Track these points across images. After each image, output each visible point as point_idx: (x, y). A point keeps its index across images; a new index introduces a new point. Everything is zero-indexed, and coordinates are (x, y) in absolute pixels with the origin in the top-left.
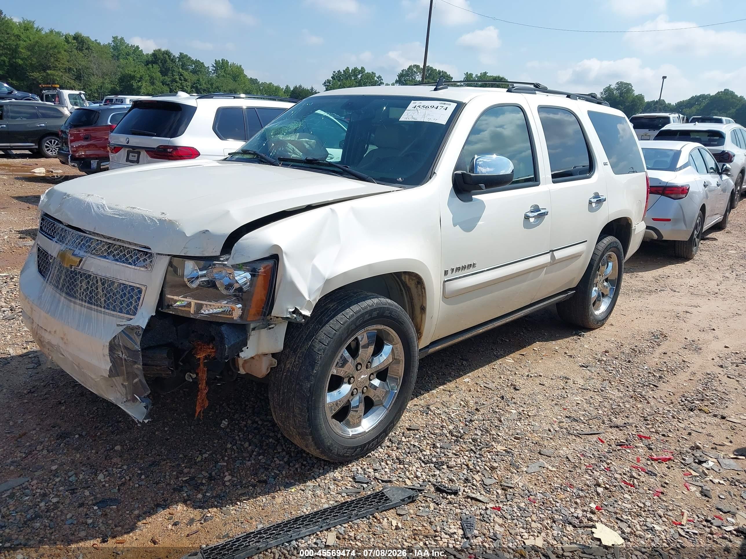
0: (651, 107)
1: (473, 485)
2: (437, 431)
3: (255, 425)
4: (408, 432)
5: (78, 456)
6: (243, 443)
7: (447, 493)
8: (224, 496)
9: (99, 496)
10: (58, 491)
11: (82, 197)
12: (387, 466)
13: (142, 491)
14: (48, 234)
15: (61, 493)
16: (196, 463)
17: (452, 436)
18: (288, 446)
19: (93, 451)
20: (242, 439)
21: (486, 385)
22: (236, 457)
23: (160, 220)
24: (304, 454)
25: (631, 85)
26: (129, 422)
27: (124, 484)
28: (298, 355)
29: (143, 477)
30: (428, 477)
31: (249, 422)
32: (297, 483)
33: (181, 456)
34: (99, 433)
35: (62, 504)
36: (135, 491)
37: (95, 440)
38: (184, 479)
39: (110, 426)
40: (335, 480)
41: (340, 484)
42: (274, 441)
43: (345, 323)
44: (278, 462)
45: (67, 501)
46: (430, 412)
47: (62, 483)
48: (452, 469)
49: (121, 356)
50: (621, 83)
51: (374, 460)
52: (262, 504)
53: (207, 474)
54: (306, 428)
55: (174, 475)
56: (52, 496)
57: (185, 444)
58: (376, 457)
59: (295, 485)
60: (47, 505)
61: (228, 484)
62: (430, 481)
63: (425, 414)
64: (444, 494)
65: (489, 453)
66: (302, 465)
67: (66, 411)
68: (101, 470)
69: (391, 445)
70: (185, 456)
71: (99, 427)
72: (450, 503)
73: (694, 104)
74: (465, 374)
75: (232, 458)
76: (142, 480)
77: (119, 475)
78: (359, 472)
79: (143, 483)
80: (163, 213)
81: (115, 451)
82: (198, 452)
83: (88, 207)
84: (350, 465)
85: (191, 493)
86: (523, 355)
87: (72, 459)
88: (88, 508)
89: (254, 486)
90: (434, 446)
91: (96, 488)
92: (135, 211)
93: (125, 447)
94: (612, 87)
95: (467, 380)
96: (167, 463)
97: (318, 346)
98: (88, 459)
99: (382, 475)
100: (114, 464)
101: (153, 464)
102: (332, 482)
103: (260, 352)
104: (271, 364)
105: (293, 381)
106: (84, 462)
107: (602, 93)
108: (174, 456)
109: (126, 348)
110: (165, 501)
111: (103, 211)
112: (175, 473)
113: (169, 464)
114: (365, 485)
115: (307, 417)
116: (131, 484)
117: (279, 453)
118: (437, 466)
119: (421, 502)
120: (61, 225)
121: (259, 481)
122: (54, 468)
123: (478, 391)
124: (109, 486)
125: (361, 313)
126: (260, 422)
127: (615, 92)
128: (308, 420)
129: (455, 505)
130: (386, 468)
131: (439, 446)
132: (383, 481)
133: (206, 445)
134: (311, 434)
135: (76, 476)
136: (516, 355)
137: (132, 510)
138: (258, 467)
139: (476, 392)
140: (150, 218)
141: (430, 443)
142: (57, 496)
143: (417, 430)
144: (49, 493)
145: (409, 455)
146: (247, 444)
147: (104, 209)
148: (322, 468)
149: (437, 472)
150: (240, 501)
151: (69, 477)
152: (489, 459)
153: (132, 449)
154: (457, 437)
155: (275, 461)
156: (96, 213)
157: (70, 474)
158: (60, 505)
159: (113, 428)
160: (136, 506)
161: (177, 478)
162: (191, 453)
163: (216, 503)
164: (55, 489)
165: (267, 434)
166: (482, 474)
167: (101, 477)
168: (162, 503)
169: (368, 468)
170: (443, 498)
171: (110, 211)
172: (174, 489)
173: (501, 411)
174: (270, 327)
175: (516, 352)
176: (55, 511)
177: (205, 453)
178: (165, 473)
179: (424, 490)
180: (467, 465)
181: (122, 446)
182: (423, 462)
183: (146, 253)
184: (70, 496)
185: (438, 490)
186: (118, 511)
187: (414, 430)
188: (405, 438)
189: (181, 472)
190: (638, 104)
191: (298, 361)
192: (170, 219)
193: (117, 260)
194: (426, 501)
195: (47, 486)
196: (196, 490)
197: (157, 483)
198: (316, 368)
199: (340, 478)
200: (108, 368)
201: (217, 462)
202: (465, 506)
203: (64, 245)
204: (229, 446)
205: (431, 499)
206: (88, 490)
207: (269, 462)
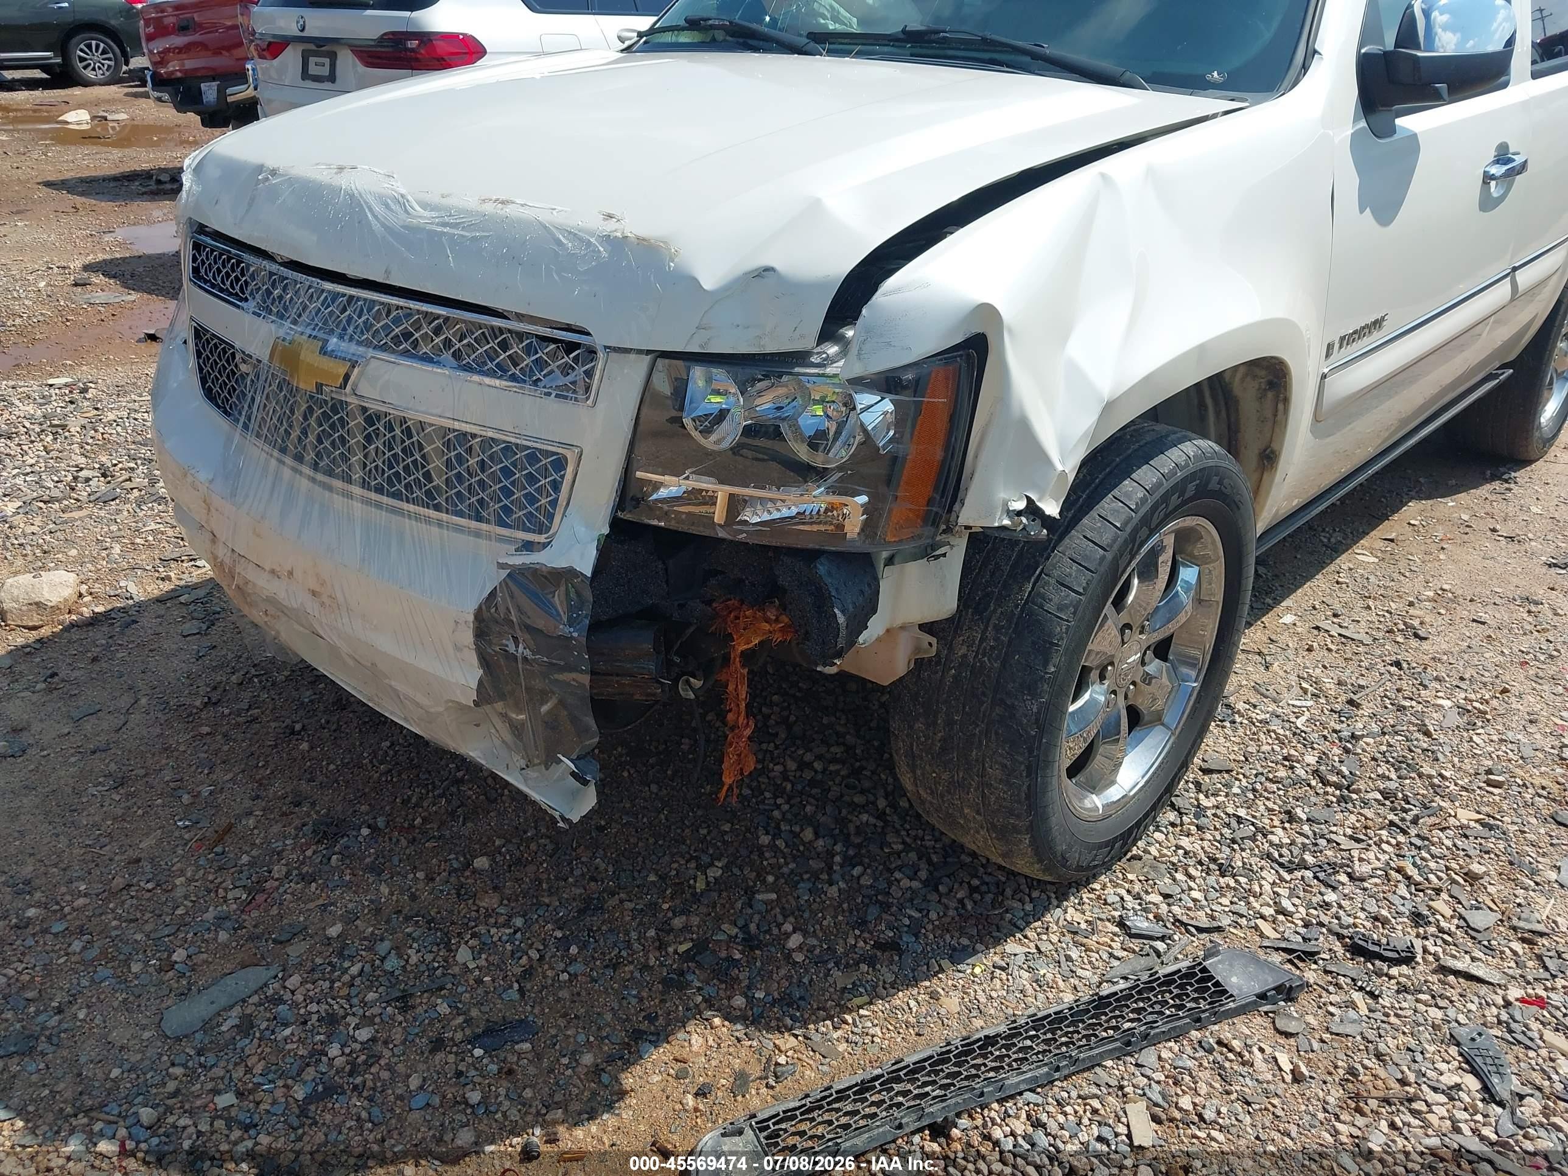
1: (1441, 930)
2: (1282, 773)
3: (808, 775)
4: (1206, 778)
5: (385, 890)
6: (797, 829)
7: (1384, 959)
8: (801, 998)
9: (474, 1013)
10: (364, 1004)
11: (322, 175)
12: (1192, 884)
13: (583, 993)
14: (221, 290)
15: (376, 1010)
16: (696, 898)
17: (1324, 784)
18: (913, 833)
19: (420, 875)
20: (789, 816)
21: (1343, 632)
22: (792, 871)
23: (607, 239)
24: (963, 857)
26: (485, 779)
27: (531, 974)
28: (994, 621)
29: (574, 950)
30: (1312, 911)
31: (792, 765)
32: (979, 946)
33: (652, 878)
34: (418, 821)
35: (386, 1043)
36: (564, 994)
37: (414, 839)
38: (682, 948)
39: (440, 796)
40: (1075, 933)
41: (1091, 942)
42: (872, 820)
43: (1126, 523)
44: (905, 883)
45: (398, 1035)
46: (1238, 719)
47: (371, 979)
48: (1366, 885)
49: (512, 648)
51: (1154, 868)
52: (912, 1020)
53: (736, 930)
54: (1018, 817)
55: (652, 937)
56: (353, 1021)
57: (651, 840)
58: (1155, 858)
59: (975, 952)
60: (347, 1050)
61: (799, 957)
62: (1321, 924)
63: (1227, 724)
64: (1377, 963)
65: (1442, 830)
66: (973, 890)
67: (314, 754)
68: (459, 935)
69: (1178, 822)
70: (663, 878)
71: (414, 800)
72: (1403, 989)
74: (1277, 602)
75: (783, 874)
76: (573, 960)
77: (508, 947)
78: (1129, 905)
79: (577, 968)
80: (610, 216)
81: (474, 871)
82: (693, 865)
83: (354, 204)
84: (1096, 886)
85: (712, 991)
86: (1392, 540)
87: (371, 901)
88: (456, 1054)
89: (872, 962)
90: (1291, 817)
91: (460, 989)
92: (509, 210)
93: (498, 858)
95: (1288, 619)
96: (621, 901)
97: (1056, 598)
98: (413, 898)
99: (1189, 909)
100: (488, 916)
101: (589, 906)
102: (1068, 938)
103: (899, 622)
104: (917, 649)
105: (984, 694)
106: (405, 911)
108: (634, 879)
109: (528, 629)
110: (651, 1018)
111: (403, 216)
112: (652, 933)
113: (629, 905)
114: (1161, 946)
115: (1025, 787)
116: (549, 973)
117: (899, 854)
118: (1322, 875)
119: (1327, 991)
120: (265, 263)
121: (879, 946)
122: (334, 931)
123: (1329, 650)
124: (493, 981)
125: (1162, 491)
126: (818, 766)
128: (1028, 797)
129: (1421, 996)
130: (1191, 889)
131: (1304, 817)
132: (1200, 930)
133: (703, 840)
134: (1031, 829)
135: (400, 956)
136: (1374, 539)
137: (573, 1053)
138: (859, 900)
139: (1326, 653)
140: (572, 235)
141: (1276, 807)
142: (366, 1021)
143: (1228, 772)
144: (342, 1012)
145: (1236, 846)
146: (808, 834)
147: (406, 211)
148: (1027, 899)
149: (1331, 897)
150: (850, 1011)
151: (383, 959)
152: (1448, 848)
153: (519, 860)
154: (1338, 786)
155: (898, 881)
156: (383, 225)
157: (383, 947)
158: (379, 1047)
159: (448, 802)
160: (582, 1038)
161: (662, 946)
162: (675, 866)
163: (789, 1022)
164: (355, 1001)
165: (846, 798)
166: (1451, 896)
167: (463, 955)
168: (645, 1025)
169: (1147, 893)
170: (1379, 974)
171: (426, 214)
172: (667, 983)
173: (1414, 703)
174: (937, 553)
175: (1373, 534)
176: (373, 1070)
177: (712, 865)
178: (627, 933)
179: (1318, 953)
180: (1399, 870)
181: (492, 856)
182: (1281, 865)
183: (571, 347)
184: (400, 1018)
185: (1357, 950)
186: (539, 1057)
187: (1220, 772)
188: (1207, 797)
189: (665, 928)
191: (996, 639)
192: (643, 232)
193: (468, 368)
194: (1338, 986)
195: (331, 988)
196: (722, 982)
197: (615, 967)
198: (1056, 660)
199: (1083, 926)
200: (474, 685)
201: (750, 893)
202: (1448, 998)
203: (287, 324)
204: (765, 840)
205: (1349, 981)
206: (442, 997)
207: (883, 885)
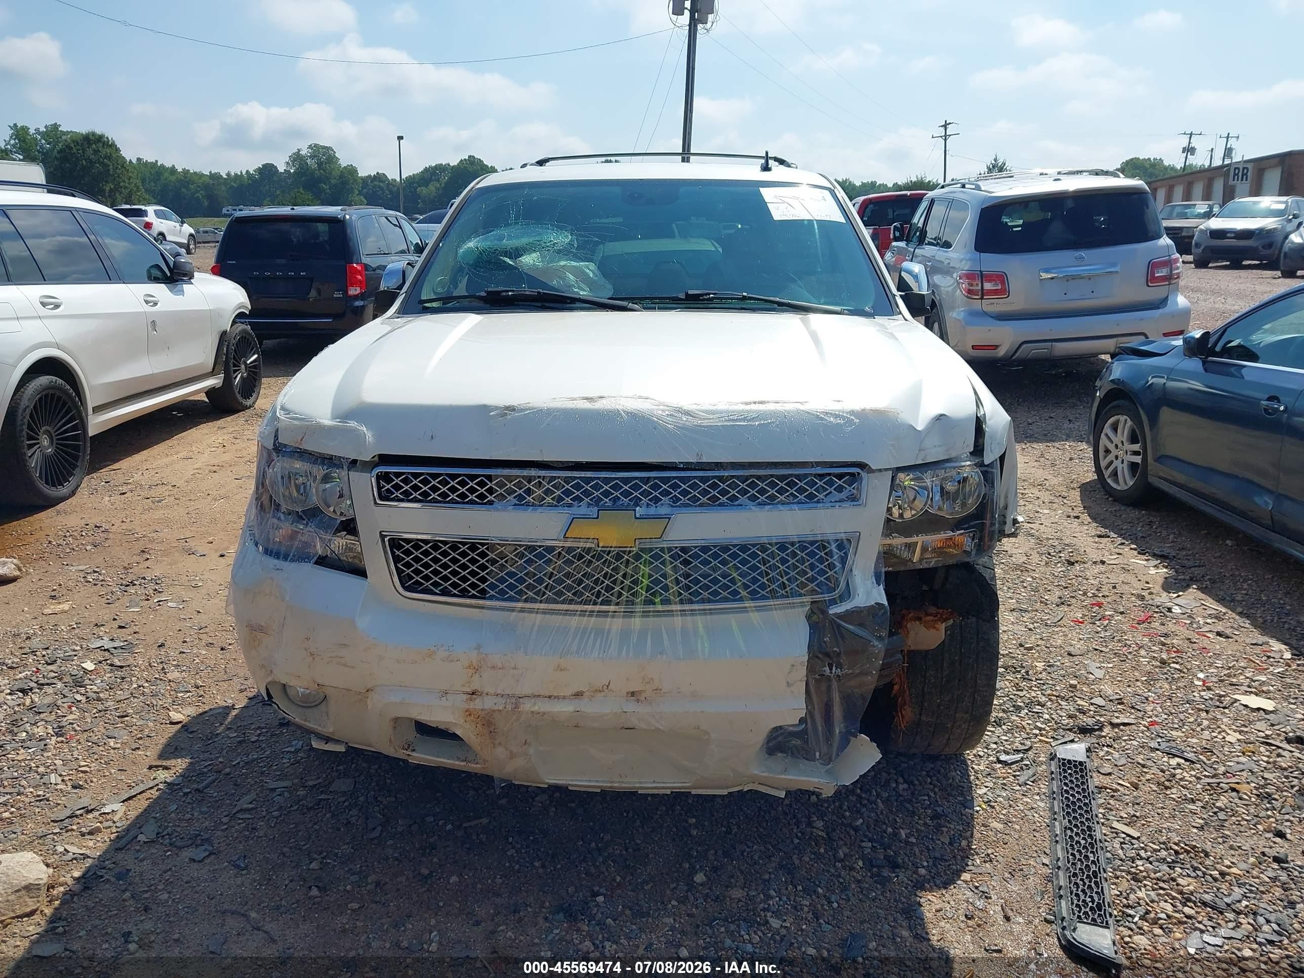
0: (367, 185)
1: (1094, 711)
5: (668, 921)
12: (996, 734)
13: (853, 908)
16: (828, 839)
19: (673, 903)
25: (333, 150)
27: (818, 913)
30: (1049, 725)
36: (846, 913)
37: (633, 889)
38: (860, 865)
41: (1002, 775)
48: (1048, 706)
49: (827, 672)
50: (316, 145)
52: (995, 839)
59: (970, 800)
62: (1059, 728)
65: (1040, 674)
68: (755, 915)
72: (1114, 739)
73: (431, 180)
78: (990, 753)
87: (671, 930)
91: (799, 939)
94: (303, 153)
96: (799, 859)
99: (1010, 744)
100: (750, 899)
101: (789, 869)
102: (991, 777)
106: (700, 923)
107: (288, 163)
111: (694, 420)
114: (1026, 763)
116: (824, 908)
118: (1030, 710)
121: (934, 818)
124: (808, 926)
127: (309, 161)
129: (1122, 739)
130: (999, 736)
132: (1026, 751)
147: (693, 416)
149: (1044, 716)
153: (715, 867)
161: (851, 868)
162: (795, 830)
166: (1078, 698)
169: (987, 745)
180: (1053, 695)
181: (697, 873)
182: (1013, 712)
183: (840, 476)
185: (1083, 731)
190: (351, 181)
193: (763, 504)
200: (803, 705)
201: (846, 825)
202: (1129, 735)
205: (1097, 745)
